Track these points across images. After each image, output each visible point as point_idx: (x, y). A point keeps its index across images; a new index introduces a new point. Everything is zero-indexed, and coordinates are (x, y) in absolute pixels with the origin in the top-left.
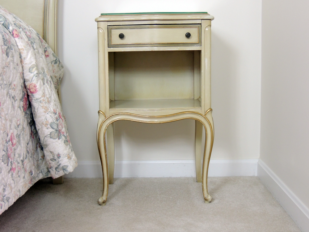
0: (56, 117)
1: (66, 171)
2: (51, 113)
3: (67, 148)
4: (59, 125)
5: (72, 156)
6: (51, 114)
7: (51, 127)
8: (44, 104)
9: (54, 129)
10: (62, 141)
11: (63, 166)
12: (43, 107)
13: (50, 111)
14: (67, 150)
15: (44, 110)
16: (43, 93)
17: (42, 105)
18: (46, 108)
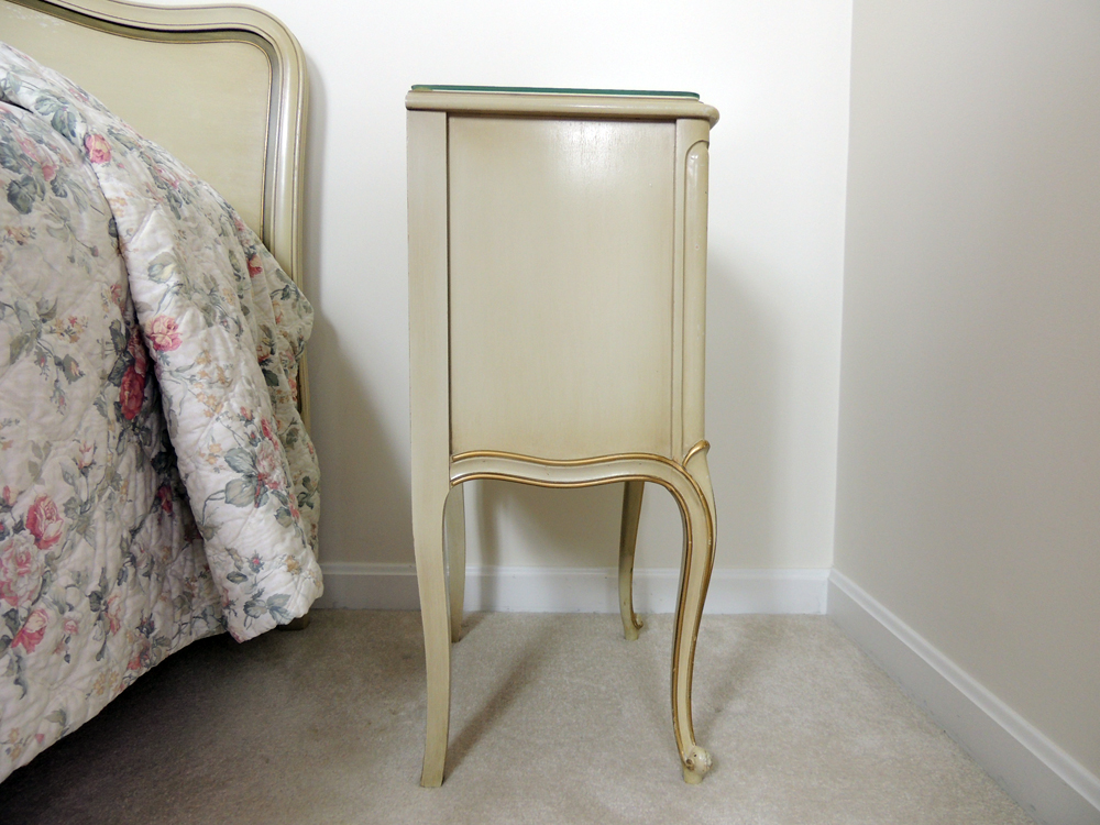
0: (249, 433)
1: (281, 613)
2: (231, 418)
3: (288, 537)
4: (260, 458)
5: (305, 561)
6: (229, 422)
7: (230, 465)
8: (206, 386)
9: (242, 471)
10: (268, 510)
11: (270, 598)
12: (201, 397)
13: (226, 412)
14: (287, 542)
15: (207, 408)
16: (200, 351)
17: (197, 390)
18: (211, 401)
